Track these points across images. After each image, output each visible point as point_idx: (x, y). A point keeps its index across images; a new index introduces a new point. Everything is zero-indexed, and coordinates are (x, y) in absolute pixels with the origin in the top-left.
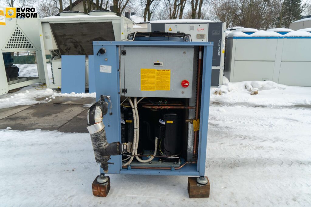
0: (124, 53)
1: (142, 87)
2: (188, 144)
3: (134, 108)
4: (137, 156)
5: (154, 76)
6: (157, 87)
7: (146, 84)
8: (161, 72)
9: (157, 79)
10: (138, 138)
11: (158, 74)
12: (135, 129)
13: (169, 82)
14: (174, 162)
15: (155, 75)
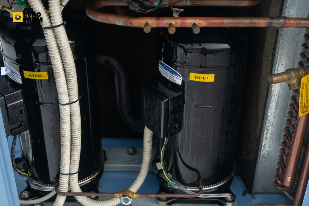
2: (264, 143)
3: (52, 27)
10: (78, 134)
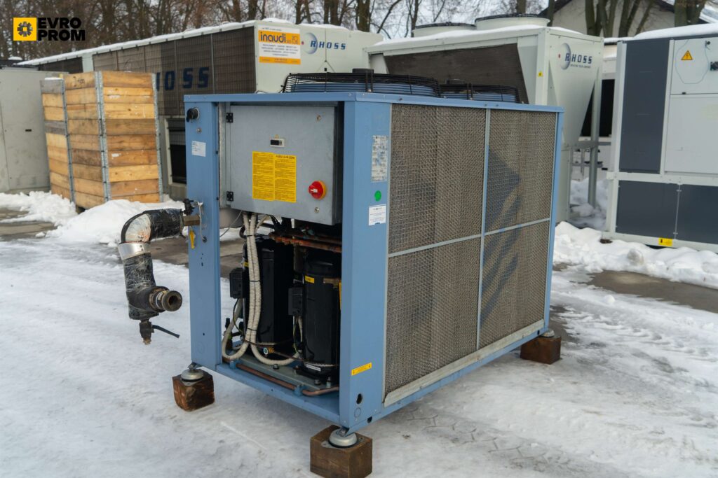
0: (229, 118)
1: (255, 190)
3: (250, 236)
4: (253, 344)
5: (271, 169)
6: (276, 193)
7: (261, 184)
8: (282, 161)
9: (276, 176)
10: (258, 303)
11: (278, 165)
12: (251, 283)
13: (293, 183)
14: (314, 379)
15: (273, 165)
